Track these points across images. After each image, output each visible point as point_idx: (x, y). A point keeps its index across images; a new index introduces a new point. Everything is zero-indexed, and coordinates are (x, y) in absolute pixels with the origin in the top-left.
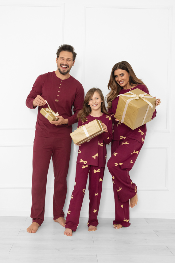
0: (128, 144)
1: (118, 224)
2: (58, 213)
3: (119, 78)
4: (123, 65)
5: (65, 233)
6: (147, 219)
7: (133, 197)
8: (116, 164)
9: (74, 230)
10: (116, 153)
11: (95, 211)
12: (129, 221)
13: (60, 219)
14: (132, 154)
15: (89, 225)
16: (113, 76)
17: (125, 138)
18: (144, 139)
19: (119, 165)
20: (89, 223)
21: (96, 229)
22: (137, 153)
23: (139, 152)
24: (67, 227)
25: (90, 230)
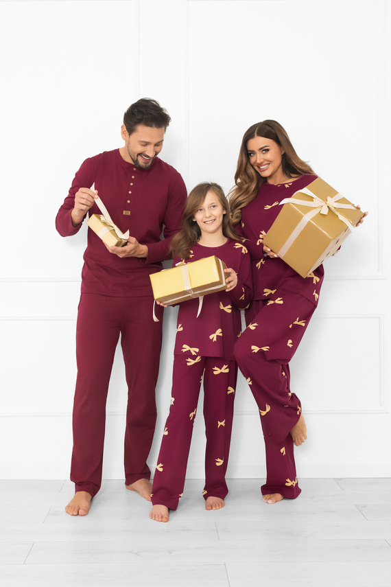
0: (282, 302)
1: (273, 493)
2: (135, 470)
3: (258, 158)
4: (268, 128)
5: (153, 516)
6: (340, 479)
7: (298, 423)
8: (255, 349)
9: (172, 507)
10: (255, 324)
11: (220, 462)
12: (297, 484)
13: (140, 484)
14: (290, 327)
15: (206, 497)
16: (246, 152)
17: (273, 292)
18: (318, 292)
19: (261, 352)
20: (206, 492)
21: (223, 505)
22: (303, 324)
23: (307, 324)
24: (155, 501)
25: (210, 507)
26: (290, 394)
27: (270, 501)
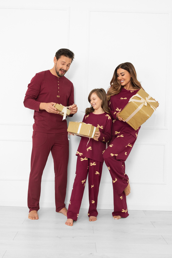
0: (123, 136)
1: (117, 215)
5: (67, 223)
6: (145, 211)
7: (128, 187)
8: (112, 155)
9: (75, 219)
10: (112, 145)
11: (93, 202)
12: (127, 212)
13: (63, 210)
14: (126, 147)
15: (89, 216)
17: (119, 133)
18: (137, 134)
19: (115, 156)
20: (89, 214)
21: (96, 220)
22: (131, 146)
23: (132, 146)
24: (69, 217)
25: (91, 220)
26: (125, 174)
27: (116, 219)
